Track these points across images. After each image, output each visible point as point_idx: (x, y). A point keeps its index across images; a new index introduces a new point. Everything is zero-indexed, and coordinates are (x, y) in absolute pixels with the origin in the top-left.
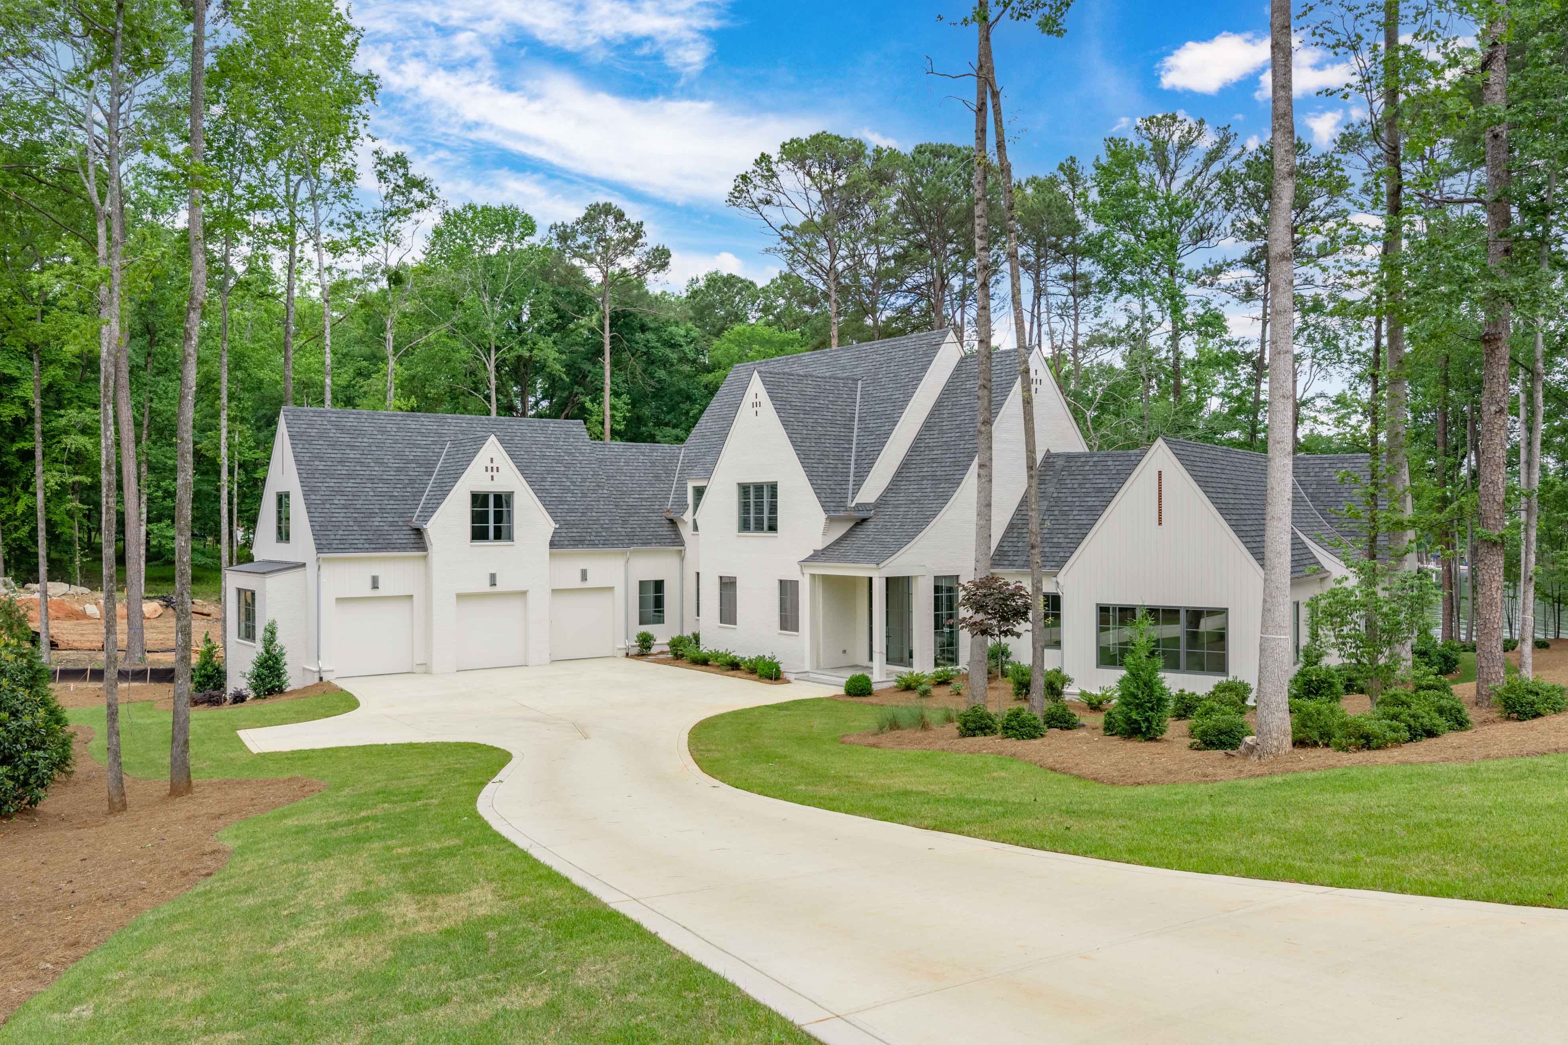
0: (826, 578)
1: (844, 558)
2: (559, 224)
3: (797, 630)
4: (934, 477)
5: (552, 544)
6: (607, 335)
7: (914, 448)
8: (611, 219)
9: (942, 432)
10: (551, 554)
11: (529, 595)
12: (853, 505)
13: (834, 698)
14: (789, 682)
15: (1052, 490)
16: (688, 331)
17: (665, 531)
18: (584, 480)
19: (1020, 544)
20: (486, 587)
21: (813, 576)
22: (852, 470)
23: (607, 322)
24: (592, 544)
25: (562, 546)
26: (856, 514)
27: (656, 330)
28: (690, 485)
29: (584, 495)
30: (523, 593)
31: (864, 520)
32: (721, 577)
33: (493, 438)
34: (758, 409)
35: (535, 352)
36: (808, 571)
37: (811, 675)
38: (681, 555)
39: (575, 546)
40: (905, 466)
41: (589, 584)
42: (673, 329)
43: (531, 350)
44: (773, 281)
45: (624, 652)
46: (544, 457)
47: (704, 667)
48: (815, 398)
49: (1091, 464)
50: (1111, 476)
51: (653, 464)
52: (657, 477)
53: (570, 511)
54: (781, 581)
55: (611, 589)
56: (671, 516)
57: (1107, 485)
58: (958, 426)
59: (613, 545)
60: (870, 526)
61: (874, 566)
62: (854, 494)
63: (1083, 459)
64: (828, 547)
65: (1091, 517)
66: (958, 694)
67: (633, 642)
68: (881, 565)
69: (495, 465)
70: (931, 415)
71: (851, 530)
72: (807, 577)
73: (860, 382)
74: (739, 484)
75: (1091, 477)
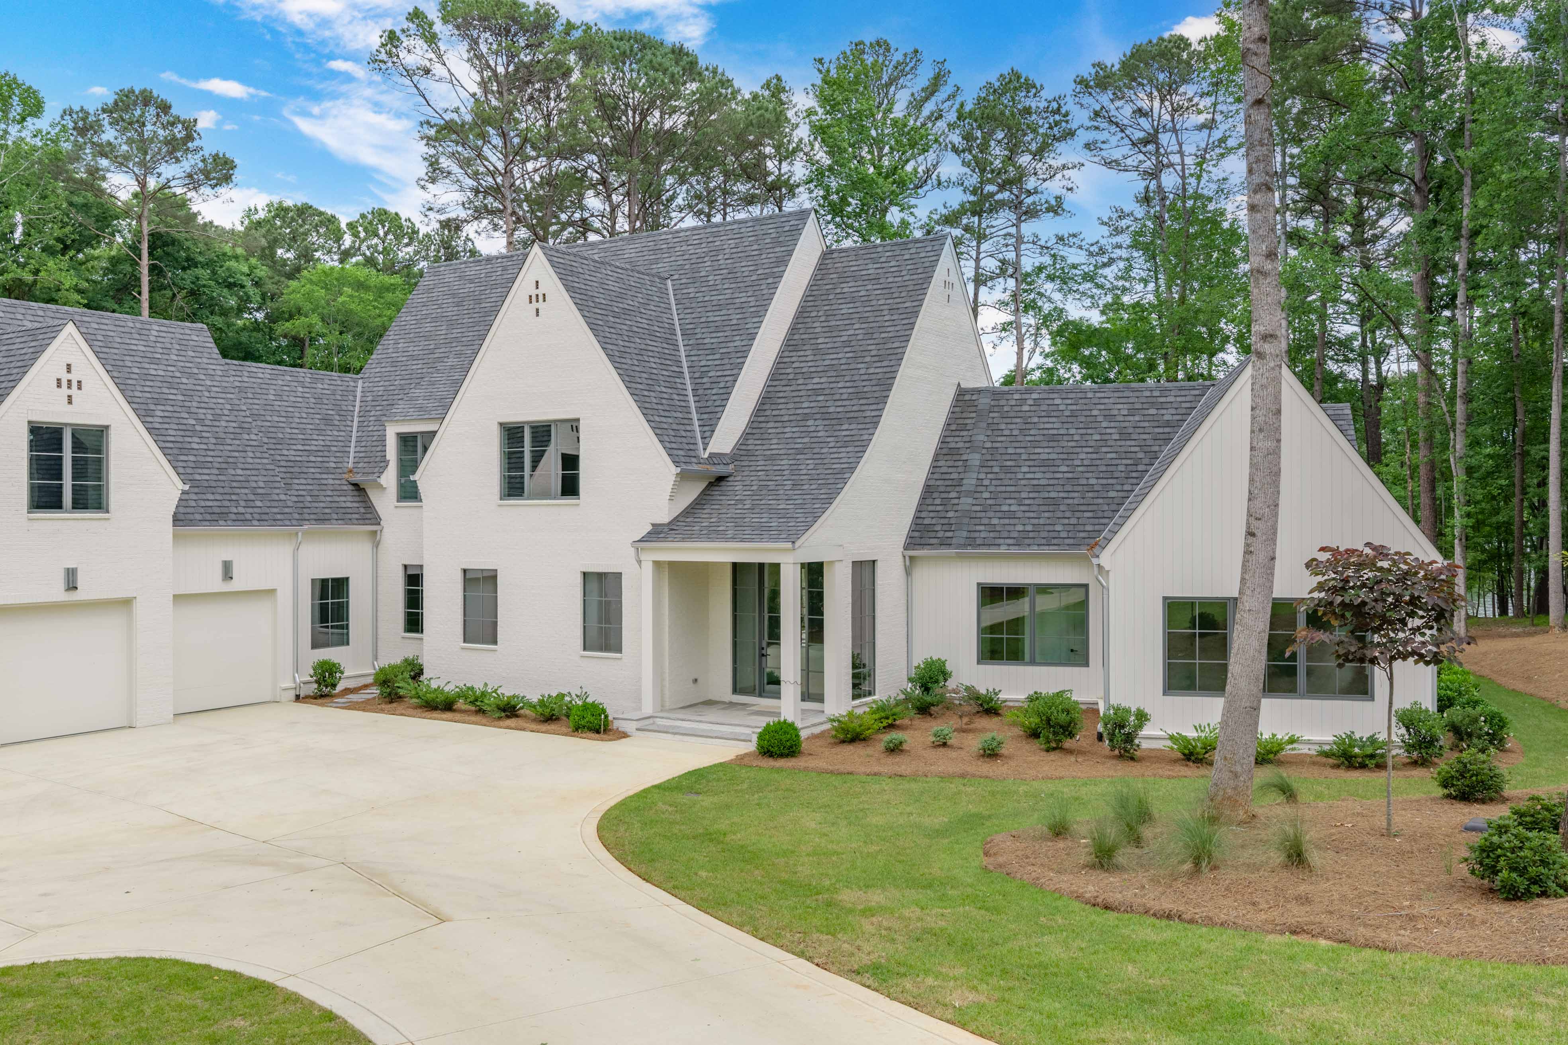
0: (672, 565)
1: (689, 537)
2: (76, 108)
3: (619, 650)
4: (825, 416)
5: (177, 520)
6: (145, 262)
7: (775, 376)
8: (152, 110)
9: (817, 351)
10: (175, 536)
11: (139, 608)
12: (706, 456)
13: (741, 760)
14: (624, 735)
15: (982, 438)
17: (349, 501)
18: (217, 417)
19: (950, 514)
20: (57, 593)
21: (657, 564)
22: (693, 405)
23: (145, 247)
24: (241, 520)
25: (191, 523)
26: (713, 469)
28: (391, 433)
29: (220, 441)
30: (126, 603)
31: (721, 479)
32: (465, 571)
33: (70, 328)
34: (541, 305)
36: (648, 558)
37: (659, 721)
38: (375, 538)
39: (213, 522)
40: (766, 400)
41: (236, 585)
45: (292, 694)
46: (146, 377)
47: (448, 715)
49: (1031, 402)
50: (1065, 419)
51: (319, 400)
52: (327, 420)
53: (198, 465)
54: (584, 574)
55: (271, 592)
56: (357, 478)
57: (1062, 432)
58: (847, 344)
59: (275, 522)
60: (736, 487)
61: (789, 545)
62: (706, 440)
63: (1017, 396)
64: (676, 520)
65: (1051, 475)
67: (306, 675)
69: (74, 377)
70: (793, 329)
71: (703, 493)
72: (648, 569)
73: (669, 282)
74: (501, 424)
75: (1036, 420)
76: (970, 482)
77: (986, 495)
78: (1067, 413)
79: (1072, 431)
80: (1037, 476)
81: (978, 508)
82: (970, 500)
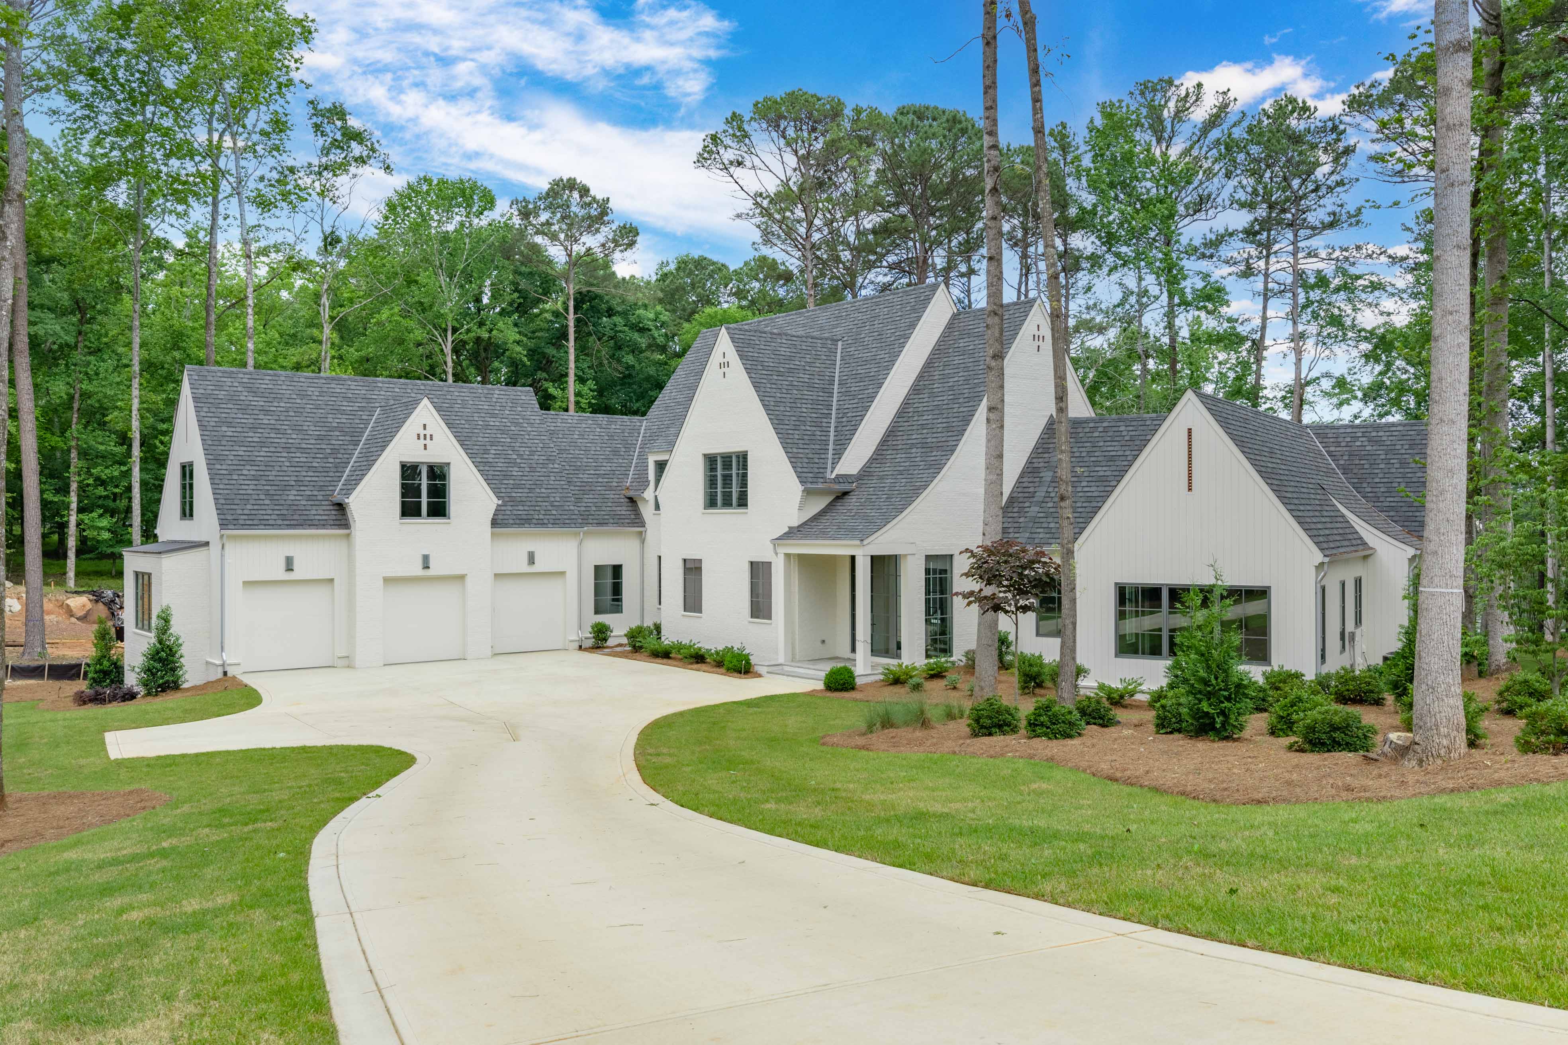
0: (801, 558)
1: (823, 535)
2: (520, 199)
3: (770, 618)
4: (924, 445)
5: (495, 523)
6: (571, 316)
7: (902, 413)
8: (576, 195)
9: (932, 395)
10: (492, 534)
11: (468, 579)
12: (833, 476)
13: (812, 693)
14: (760, 676)
16: (657, 314)
17: (624, 510)
18: (532, 453)
19: (1021, 520)
20: (417, 570)
21: (788, 556)
22: (832, 438)
23: (571, 304)
24: (541, 524)
25: (506, 526)
26: (837, 487)
27: (624, 314)
28: (651, 460)
29: (532, 469)
30: (462, 578)
31: (845, 494)
32: (685, 560)
33: (426, 401)
34: (726, 370)
35: (495, 332)
36: (782, 551)
37: (786, 668)
38: (641, 537)
39: (521, 525)
40: (891, 433)
41: (538, 568)
42: (641, 312)
43: (491, 331)
44: (746, 264)
45: (576, 645)
46: (487, 426)
47: (665, 661)
48: (790, 359)
49: (1100, 429)
50: (1124, 443)
51: (611, 437)
52: (615, 452)
53: (516, 486)
54: (752, 563)
55: (563, 573)
56: (631, 494)
57: (1119, 453)
58: (951, 388)
59: (564, 525)
60: (852, 501)
61: (858, 542)
62: (834, 464)
63: (1091, 425)
64: (805, 524)
65: (1102, 489)
66: (955, 688)
67: (587, 633)
68: (865, 542)
69: (428, 433)
70: (920, 377)
71: (831, 505)
72: (781, 557)
73: (840, 343)
74: (705, 455)
75: (1101, 444)
76: (1040, 494)
77: (1050, 505)
78: (1127, 438)
79: (1128, 453)
80: (1093, 489)
81: (1042, 515)
82: (1037, 509)
